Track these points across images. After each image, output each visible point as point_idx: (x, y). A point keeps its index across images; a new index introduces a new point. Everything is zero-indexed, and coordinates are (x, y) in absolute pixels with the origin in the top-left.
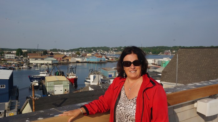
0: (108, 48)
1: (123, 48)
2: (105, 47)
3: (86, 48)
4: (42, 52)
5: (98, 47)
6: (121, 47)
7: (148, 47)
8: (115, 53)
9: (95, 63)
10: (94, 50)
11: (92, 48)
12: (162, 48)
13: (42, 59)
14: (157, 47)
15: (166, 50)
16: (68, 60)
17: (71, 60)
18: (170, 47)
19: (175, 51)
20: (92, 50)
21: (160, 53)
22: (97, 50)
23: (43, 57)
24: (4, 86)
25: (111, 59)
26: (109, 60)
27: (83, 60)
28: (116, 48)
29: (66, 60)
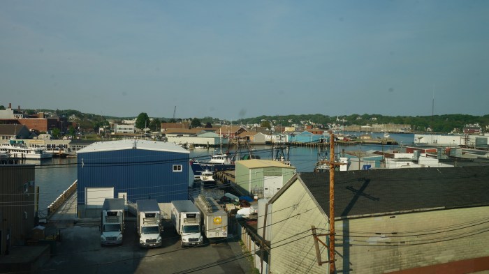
0: (324, 117)
1: (361, 116)
2: (320, 115)
3: (276, 118)
4: (189, 121)
5: (303, 116)
6: (357, 116)
7: (421, 117)
8: (342, 128)
9: (309, 146)
10: (294, 122)
11: (290, 117)
12: (456, 120)
13: (193, 135)
14: (444, 117)
15: (468, 123)
16: (248, 138)
17: (253, 139)
18: (478, 117)
20: (290, 121)
21: (454, 131)
22: (302, 122)
23: (193, 130)
24: (180, 167)
25: (342, 138)
26: (339, 141)
27: (280, 139)
28: (345, 117)
29: (244, 138)
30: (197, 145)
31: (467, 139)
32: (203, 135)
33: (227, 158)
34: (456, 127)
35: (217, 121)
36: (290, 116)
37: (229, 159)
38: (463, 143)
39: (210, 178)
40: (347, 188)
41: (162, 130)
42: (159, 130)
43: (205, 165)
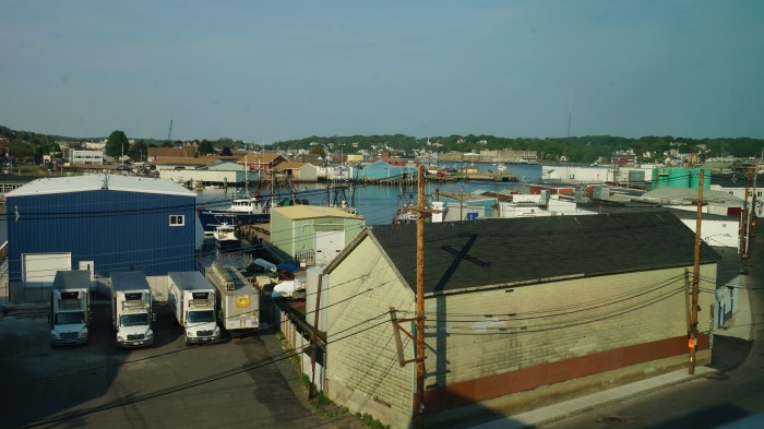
0: (408, 138)
1: (464, 138)
2: (401, 136)
3: (333, 140)
4: (195, 145)
6: (458, 137)
7: (553, 140)
8: (435, 155)
9: (384, 184)
10: (361, 147)
11: (355, 139)
12: (602, 144)
13: (201, 167)
14: (585, 140)
15: (619, 150)
16: (290, 172)
17: (298, 174)
18: (633, 140)
19: (652, 153)
20: (355, 145)
21: (599, 160)
22: (374, 147)
23: (201, 160)
24: (181, 218)
25: (435, 172)
26: (430, 176)
27: (341, 174)
28: (440, 139)
29: (284, 172)
30: (208, 184)
31: (616, 173)
32: (219, 167)
33: (256, 203)
34: (602, 155)
35: (240, 144)
36: (355, 137)
37: (259, 205)
38: (611, 179)
39: (231, 236)
40: (443, 248)
41: (150, 159)
42: (145, 160)
43: (220, 215)
